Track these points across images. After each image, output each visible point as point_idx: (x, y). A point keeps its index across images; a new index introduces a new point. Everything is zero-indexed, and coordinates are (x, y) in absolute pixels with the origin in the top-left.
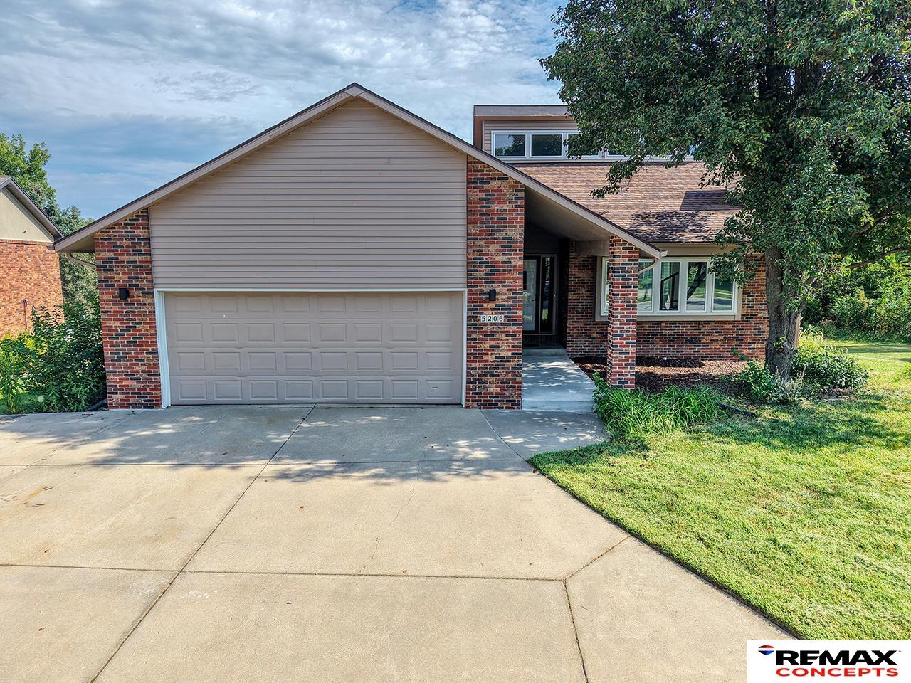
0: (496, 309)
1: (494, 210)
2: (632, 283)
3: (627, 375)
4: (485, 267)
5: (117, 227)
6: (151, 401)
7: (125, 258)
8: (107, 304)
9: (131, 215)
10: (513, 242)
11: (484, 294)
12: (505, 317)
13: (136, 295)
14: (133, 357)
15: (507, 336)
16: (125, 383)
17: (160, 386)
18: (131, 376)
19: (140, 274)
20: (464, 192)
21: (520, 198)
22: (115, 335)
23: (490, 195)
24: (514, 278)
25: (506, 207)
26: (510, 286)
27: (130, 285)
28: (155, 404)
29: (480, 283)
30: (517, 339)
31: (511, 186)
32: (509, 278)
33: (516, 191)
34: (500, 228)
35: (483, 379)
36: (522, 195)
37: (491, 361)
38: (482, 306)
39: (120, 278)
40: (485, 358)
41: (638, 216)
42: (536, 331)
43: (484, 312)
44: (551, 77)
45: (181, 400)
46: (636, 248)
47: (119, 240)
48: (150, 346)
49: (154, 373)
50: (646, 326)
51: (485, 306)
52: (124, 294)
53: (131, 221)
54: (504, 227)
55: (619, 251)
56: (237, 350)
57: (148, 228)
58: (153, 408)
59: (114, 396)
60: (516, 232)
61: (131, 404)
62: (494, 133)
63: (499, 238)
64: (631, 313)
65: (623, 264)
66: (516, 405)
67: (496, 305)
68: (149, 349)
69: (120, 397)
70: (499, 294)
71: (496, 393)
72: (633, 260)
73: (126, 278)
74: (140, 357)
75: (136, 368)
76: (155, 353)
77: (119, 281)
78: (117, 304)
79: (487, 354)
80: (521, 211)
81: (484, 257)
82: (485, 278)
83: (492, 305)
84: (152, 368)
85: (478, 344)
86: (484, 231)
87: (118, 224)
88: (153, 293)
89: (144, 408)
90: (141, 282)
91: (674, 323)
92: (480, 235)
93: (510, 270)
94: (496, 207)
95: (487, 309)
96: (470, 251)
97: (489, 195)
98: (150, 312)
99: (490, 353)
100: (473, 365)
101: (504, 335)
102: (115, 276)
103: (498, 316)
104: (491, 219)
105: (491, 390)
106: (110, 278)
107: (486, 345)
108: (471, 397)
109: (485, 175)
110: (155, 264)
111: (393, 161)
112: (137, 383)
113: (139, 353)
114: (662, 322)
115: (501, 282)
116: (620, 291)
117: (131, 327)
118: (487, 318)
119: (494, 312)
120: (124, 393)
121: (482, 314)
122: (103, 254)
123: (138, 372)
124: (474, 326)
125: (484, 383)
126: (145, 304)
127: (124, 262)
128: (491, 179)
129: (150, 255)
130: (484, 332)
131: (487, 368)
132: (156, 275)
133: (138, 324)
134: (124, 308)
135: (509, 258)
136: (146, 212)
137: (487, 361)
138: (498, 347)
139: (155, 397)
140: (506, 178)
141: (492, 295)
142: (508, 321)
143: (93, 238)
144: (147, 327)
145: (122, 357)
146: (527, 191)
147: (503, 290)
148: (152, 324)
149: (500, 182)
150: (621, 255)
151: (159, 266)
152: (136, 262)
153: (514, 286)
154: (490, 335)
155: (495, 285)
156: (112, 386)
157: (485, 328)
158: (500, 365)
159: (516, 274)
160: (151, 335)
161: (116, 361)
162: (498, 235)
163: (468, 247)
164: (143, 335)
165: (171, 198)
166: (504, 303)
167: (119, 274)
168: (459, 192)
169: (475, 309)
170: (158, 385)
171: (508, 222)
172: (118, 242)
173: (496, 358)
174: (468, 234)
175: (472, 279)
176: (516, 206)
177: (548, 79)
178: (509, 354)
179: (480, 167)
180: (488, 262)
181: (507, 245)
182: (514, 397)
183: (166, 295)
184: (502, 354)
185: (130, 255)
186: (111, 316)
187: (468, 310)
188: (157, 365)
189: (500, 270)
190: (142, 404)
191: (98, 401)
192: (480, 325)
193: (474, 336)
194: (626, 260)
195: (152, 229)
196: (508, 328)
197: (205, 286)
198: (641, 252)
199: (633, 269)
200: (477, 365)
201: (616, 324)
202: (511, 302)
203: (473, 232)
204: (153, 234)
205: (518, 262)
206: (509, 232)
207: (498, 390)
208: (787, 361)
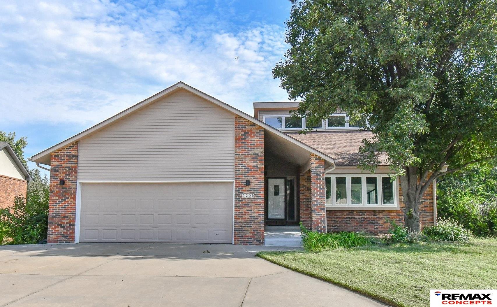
0: (250, 191)
1: (248, 140)
2: (321, 177)
3: (321, 227)
4: (244, 168)
5: (62, 150)
6: (69, 239)
7: (65, 165)
8: (53, 188)
9: (70, 144)
10: (258, 156)
11: (243, 183)
12: (255, 195)
13: (68, 183)
14: (63, 215)
15: (256, 205)
16: (57, 229)
17: (75, 231)
18: (60, 225)
19: (71, 173)
20: (234, 132)
21: (262, 134)
22: (55, 204)
23: (246, 133)
24: (259, 174)
26: (257, 178)
27: (65, 179)
28: (72, 241)
29: (241, 177)
30: (261, 207)
31: (257, 129)
32: (257, 174)
33: (259, 131)
34: (252, 149)
35: (243, 228)
36: (263, 133)
37: (248, 219)
38: (243, 189)
39: (62, 175)
40: (244, 217)
42: (285, 219)
43: (244, 192)
44: (275, 77)
45: (85, 240)
46: (322, 159)
47: (62, 156)
48: (72, 210)
49: (72, 224)
50: (345, 213)
51: (244, 189)
52: (62, 182)
53: (69, 147)
54: (254, 148)
55: (313, 160)
56: (115, 213)
57: (78, 151)
58: (70, 242)
59: (51, 236)
60: (260, 151)
61: (59, 240)
62: (265, 117)
63: (251, 154)
64: (322, 193)
65: (316, 167)
66: (262, 243)
67: (250, 188)
68: (71, 211)
69: (54, 236)
70: (251, 183)
71: (251, 236)
72: (321, 165)
73: (64, 175)
74: (66, 215)
75: (63, 221)
76: (74, 213)
77: (60, 177)
78: (58, 188)
79: (245, 215)
80: (262, 141)
81: (244, 164)
82: (244, 174)
83: (248, 188)
84: (71, 221)
85: (241, 209)
86: (243, 151)
87: (63, 148)
88: (76, 183)
89: (66, 242)
90: (71, 177)
91: (361, 211)
92: (241, 153)
93: (257, 170)
94: (249, 139)
95: (245, 191)
96: (237, 160)
98: (74, 192)
99: (247, 214)
100: (238, 221)
101: (254, 204)
102: (59, 174)
103: (251, 194)
104: (247, 144)
105: (247, 235)
106: (56, 175)
107: (245, 209)
108: (237, 238)
109: (244, 123)
110: (79, 168)
111: (198, 118)
112: (63, 229)
113: (66, 213)
114: (353, 211)
115: (252, 176)
116: (315, 181)
117: (64, 200)
118: (245, 195)
119: (249, 192)
120: (56, 235)
121: (243, 193)
122: (54, 163)
123: (64, 223)
124: (238, 199)
125: (244, 231)
126: (72, 188)
127: (64, 167)
128: (247, 125)
129: (77, 164)
130: (243, 203)
131: (245, 222)
132: (79, 174)
133: (67, 198)
134: (61, 190)
135: (256, 164)
136: (77, 143)
137: (245, 218)
138: (251, 211)
139: (72, 237)
140: (254, 125)
141: (248, 183)
142: (257, 197)
143: (50, 155)
144: (72, 200)
145: (57, 215)
146: (265, 131)
147: (254, 181)
148: (75, 198)
149: (251, 127)
150: (315, 163)
151: (80, 169)
152: (70, 167)
153: (259, 178)
154: (247, 205)
155: (249, 178)
156: (51, 231)
157: (244, 201)
158: (252, 221)
159: (260, 172)
160: (74, 204)
161: (54, 217)
162: (250, 152)
163: (236, 159)
164: (69, 204)
165: (90, 136)
166: (254, 187)
167: (61, 173)
168: (231, 132)
169: (239, 191)
170: (74, 230)
171: (256, 146)
172: (62, 157)
173: (250, 217)
174: (235, 152)
175: (238, 175)
176: (260, 138)
177: (274, 78)
178: (257, 214)
179: (241, 120)
180: (245, 166)
181: (255, 157)
182: (260, 239)
183: (82, 184)
184: (254, 215)
185: (68, 164)
186: (55, 194)
187: (235, 191)
188: (74, 219)
189: (251, 170)
190: (65, 240)
191: (42, 239)
192: (242, 199)
193: (238, 205)
194: (318, 165)
195: (79, 151)
196: (256, 201)
197: (104, 179)
198: (325, 161)
199: (322, 170)
200: (240, 221)
201: (314, 199)
202: (258, 187)
203: (238, 151)
204: (79, 154)
205: (261, 166)
206: (256, 151)
207: (251, 234)
208: (415, 223)
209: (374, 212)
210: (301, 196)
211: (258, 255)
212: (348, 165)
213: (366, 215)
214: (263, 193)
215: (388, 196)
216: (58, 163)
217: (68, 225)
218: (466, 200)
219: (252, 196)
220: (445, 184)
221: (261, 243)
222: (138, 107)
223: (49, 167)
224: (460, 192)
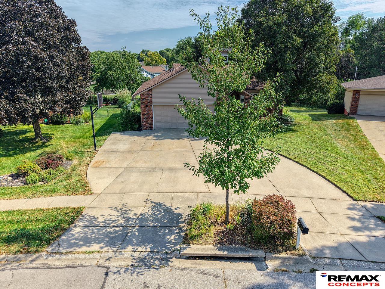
5: (145, 92)
6: (152, 129)
7: (147, 98)
8: (143, 108)
13: (149, 106)
14: (148, 119)
16: (146, 125)
17: (153, 125)
18: (147, 123)
19: (150, 102)
22: (144, 114)
27: (148, 104)
39: (146, 102)
45: (157, 128)
47: (146, 95)
48: (151, 117)
49: (152, 123)
55: (246, 96)
59: (143, 127)
61: (148, 129)
69: (145, 127)
74: (150, 119)
75: (149, 121)
76: (153, 118)
88: (152, 106)
98: (151, 110)
106: (144, 103)
110: (153, 99)
112: (149, 124)
117: (148, 113)
122: (142, 98)
126: (150, 108)
132: (153, 102)
134: (146, 109)
136: (151, 89)
139: (152, 127)
144: (151, 113)
145: (146, 119)
152: (149, 99)
156: (143, 125)
161: (144, 120)
165: (157, 86)
183: (154, 106)
186: (144, 111)
188: (153, 121)
190: (150, 129)
191: (140, 129)
194: (248, 98)
197: (163, 104)
198: (251, 96)
204: (152, 93)
216: (144, 98)
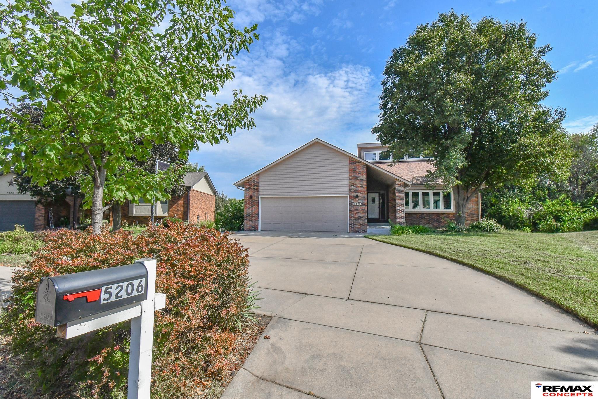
2: (402, 192)
3: (402, 222)
4: (355, 188)
6: (256, 229)
7: (252, 187)
8: (246, 200)
10: (363, 181)
11: (354, 196)
12: (361, 203)
13: (254, 197)
14: (252, 215)
16: (249, 223)
17: (258, 224)
18: (251, 221)
19: (256, 192)
20: (348, 166)
22: (248, 209)
24: (364, 191)
25: (361, 170)
26: (362, 194)
27: (253, 195)
29: (353, 193)
30: (365, 210)
31: (362, 164)
32: (362, 191)
33: (364, 166)
36: (366, 167)
37: (357, 217)
38: (354, 200)
39: (251, 193)
40: (355, 216)
41: (414, 178)
42: (379, 218)
45: (264, 229)
46: (402, 182)
48: (257, 212)
49: (257, 221)
50: (419, 215)
52: (251, 197)
53: (254, 177)
54: (360, 176)
55: (397, 183)
56: (280, 214)
58: (256, 231)
59: (245, 227)
60: (364, 178)
61: (250, 229)
62: (365, 153)
64: (402, 202)
65: (398, 187)
69: (247, 227)
72: (402, 185)
74: (254, 215)
75: (252, 219)
76: (258, 214)
78: (249, 200)
81: (354, 185)
82: (354, 191)
83: (357, 200)
84: (256, 219)
85: (353, 212)
86: (354, 177)
87: (251, 178)
88: (259, 197)
90: (256, 194)
91: (429, 214)
92: (353, 179)
93: (363, 189)
94: (358, 170)
97: (356, 167)
98: (257, 202)
100: (351, 219)
101: (361, 209)
104: (356, 174)
105: (357, 227)
106: (248, 193)
107: (355, 212)
108: (350, 229)
109: (354, 161)
110: (260, 189)
111: (327, 159)
112: (253, 223)
114: (424, 213)
115: (359, 192)
116: (398, 195)
117: (252, 207)
118: (355, 204)
119: (358, 202)
120: (249, 226)
121: (354, 202)
122: (247, 186)
124: (351, 206)
125: (355, 224)
126: (256, 200)
128: (356, 163)
129: (259, 186)
131: (355, 219)
132: (260, 192)
133: (254, 206)
134: (251, 201)
135: (362, 185)
136: (258, 175)
138: (359, 213)
139: (257, 227)
140: (360, 162)
141: (357, 197)
142: (362, 205)
143: (244, 182)
144: (256, 206)
145: (249, 215)
146: (367, 166)
147: (360, 195)
148: (258, 206)
151: (261, 190)
152: (255, 188)
153: (364, 194)
154: (356, 209)
155: (358, 194)
156: (245, 224)
157: (355, 207)
158: (360, 218)
160: (257, 209)
161: (247, 216)
162: (358, 179)
163: (349, 182)
164: (255, 209)
165: (265, 171)
166: (361, 199)
168: (346, 166)
169: (351, 202)
171: (362, 175)
172: (251, 183)
174: (349, 178)
175: (351, 192)
176: (364, 170)
178: (363, 215)
179: (353, 159)
181: (361, 181)
182: (365, 229)
183: (261, 198)
184: (360, 215)
185: (254, 186)
186: (247, 204)
187: (349, 201)
188: (258, 218)
189: (359, 189)
190: (253, 229)
191: (241, 229)
192: (353, 206)
193: (351, 209)
194: (400, 186)
195: (260, 179)
196: (362, 207)
197: (273, 195)
198: (404, 183)
199: (402, 188)
200: (352, 219)
201: (397, 206)
202: (363, 199)
203: (351, 178)
204: (260, 181)
205: (365, 186)
206: (362, 178)
207: (359, 227)
208: (463, 221)
209: (438, 214)
210: (390, 204)
211: (365, 237)
212: (420, 184)
213: (432, 216)
214: (366, 202)
215: (447, 205)
216: (249, 186)
217: (255, 221)
218: (515, 206)
219: (359, 204)
220: (499, 195)
221: (365, 231)
222: (292, 154)
223: (244, 189)
224: (511, 201)
